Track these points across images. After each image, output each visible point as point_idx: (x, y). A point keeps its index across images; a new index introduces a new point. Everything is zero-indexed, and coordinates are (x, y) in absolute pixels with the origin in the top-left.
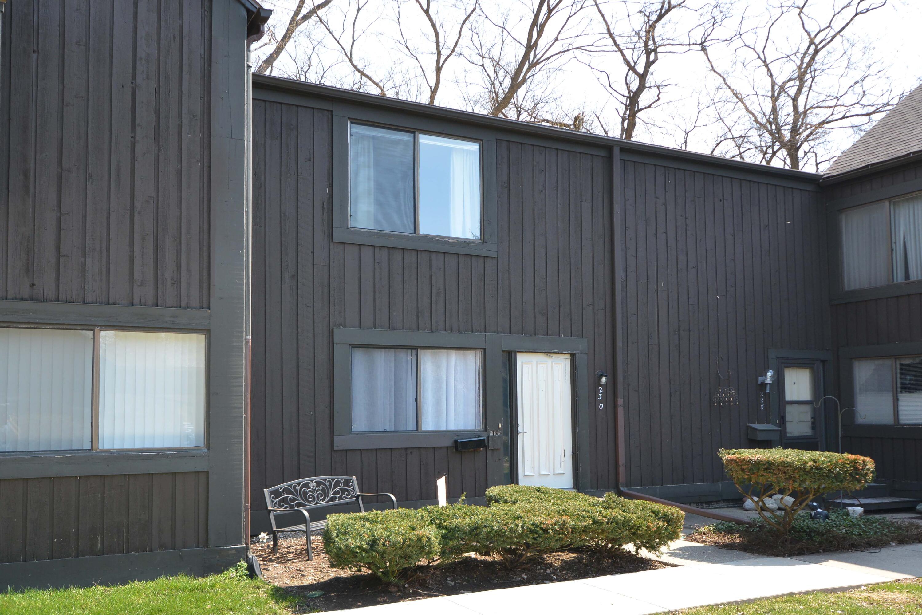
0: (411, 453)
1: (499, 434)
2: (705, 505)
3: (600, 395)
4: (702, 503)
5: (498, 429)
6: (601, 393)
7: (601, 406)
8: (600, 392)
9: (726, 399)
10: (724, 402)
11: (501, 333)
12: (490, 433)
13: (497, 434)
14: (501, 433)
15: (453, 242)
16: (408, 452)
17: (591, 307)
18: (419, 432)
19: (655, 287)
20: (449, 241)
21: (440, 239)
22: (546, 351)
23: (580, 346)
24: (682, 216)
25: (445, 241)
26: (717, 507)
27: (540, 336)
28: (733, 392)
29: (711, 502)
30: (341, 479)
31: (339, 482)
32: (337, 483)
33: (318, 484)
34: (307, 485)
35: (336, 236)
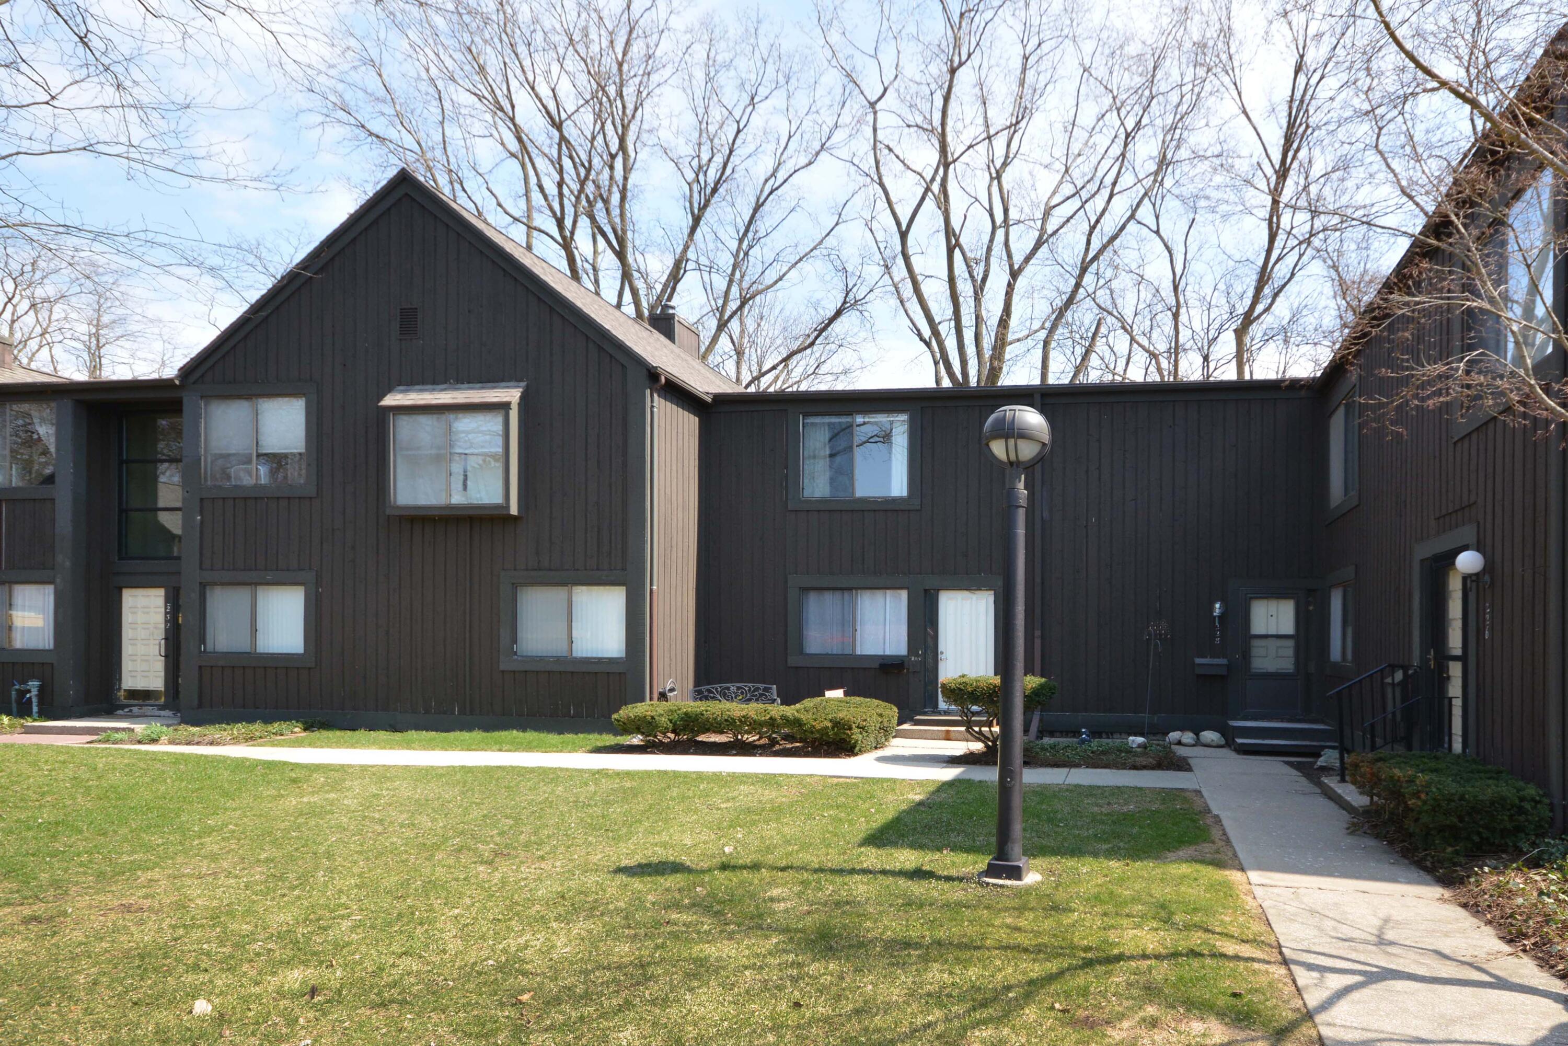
0: (846, 671)
1: (920, 659)
5: (918, 656)
9: (1158, 632)
11: (925, 574)
12: (911, 658)
13: (918, 659)
14: (922, 659)
15: (882, 501)
16: (844, 670)
18: (853, 656)
19: (1084, 523)
20: (879, 500)
21: (870, 499)
22: (965, 588)
23: (998, 582)
25: (875, 500)
27: (960, 575)
30: (762, 686)
31: (758, 688)
32: (757, 689)
33: (738, 688)
34: (728, 688)
35: (791, 506)
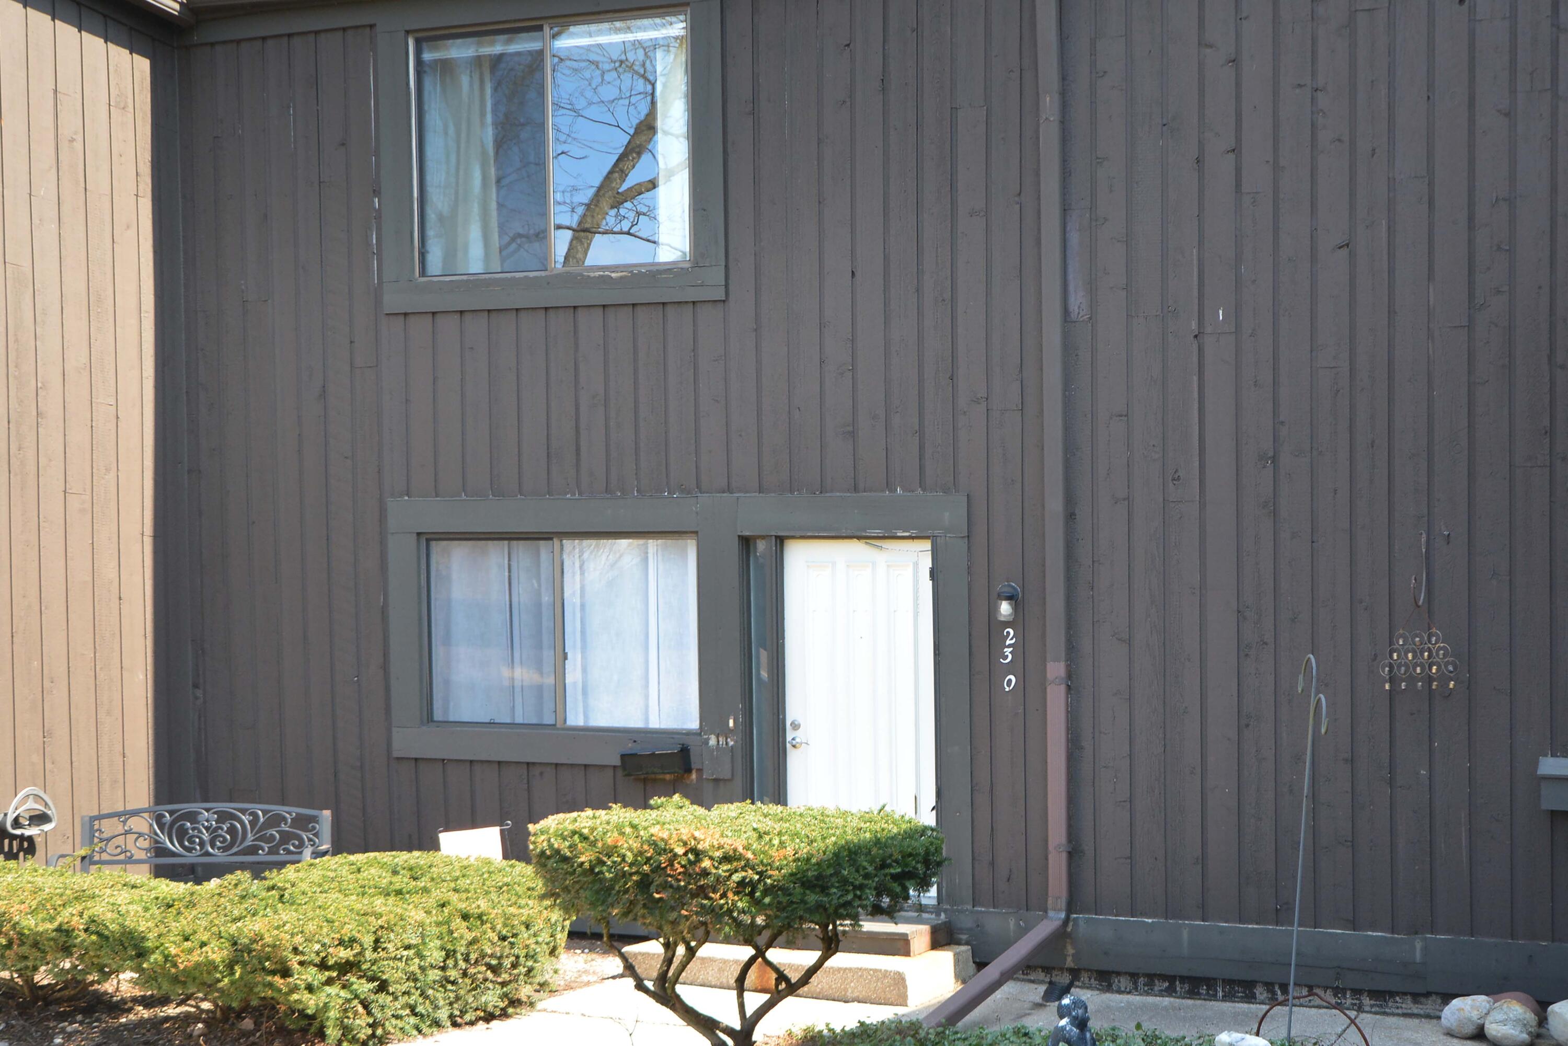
0: (541, 774)
1: (731, 743)
2: (1367, 1001)
3: (1008, 651)
4: (1357, 992)
5: (727, 733)
6: (1009, 646)
7: (1010, 681)
8: (1008, 642)
9: (1418, 670)
10: (1412, 680)
11: (740, 491)
12: (708, 739)
13: (727, 744)
14: (736, 742)
15: (621, 277)
16: (536, 771)
17: (983, 407)
18: (558, 729)
19: (1194, 325)
20: (613, 275)
21: (592, 274)
22: (849, 533)
23: (947, 514)
24: (1300, 86)
25: (602, 276)
26: (1416, 1011)
27: (838, 494)
28: (1440, 648)
29: (1392, 994)
30: (289, 812)
31: (280, 819)
32: (275, 820)
33: (223, 817)
34: (192, 817)
35: (393, 301)
